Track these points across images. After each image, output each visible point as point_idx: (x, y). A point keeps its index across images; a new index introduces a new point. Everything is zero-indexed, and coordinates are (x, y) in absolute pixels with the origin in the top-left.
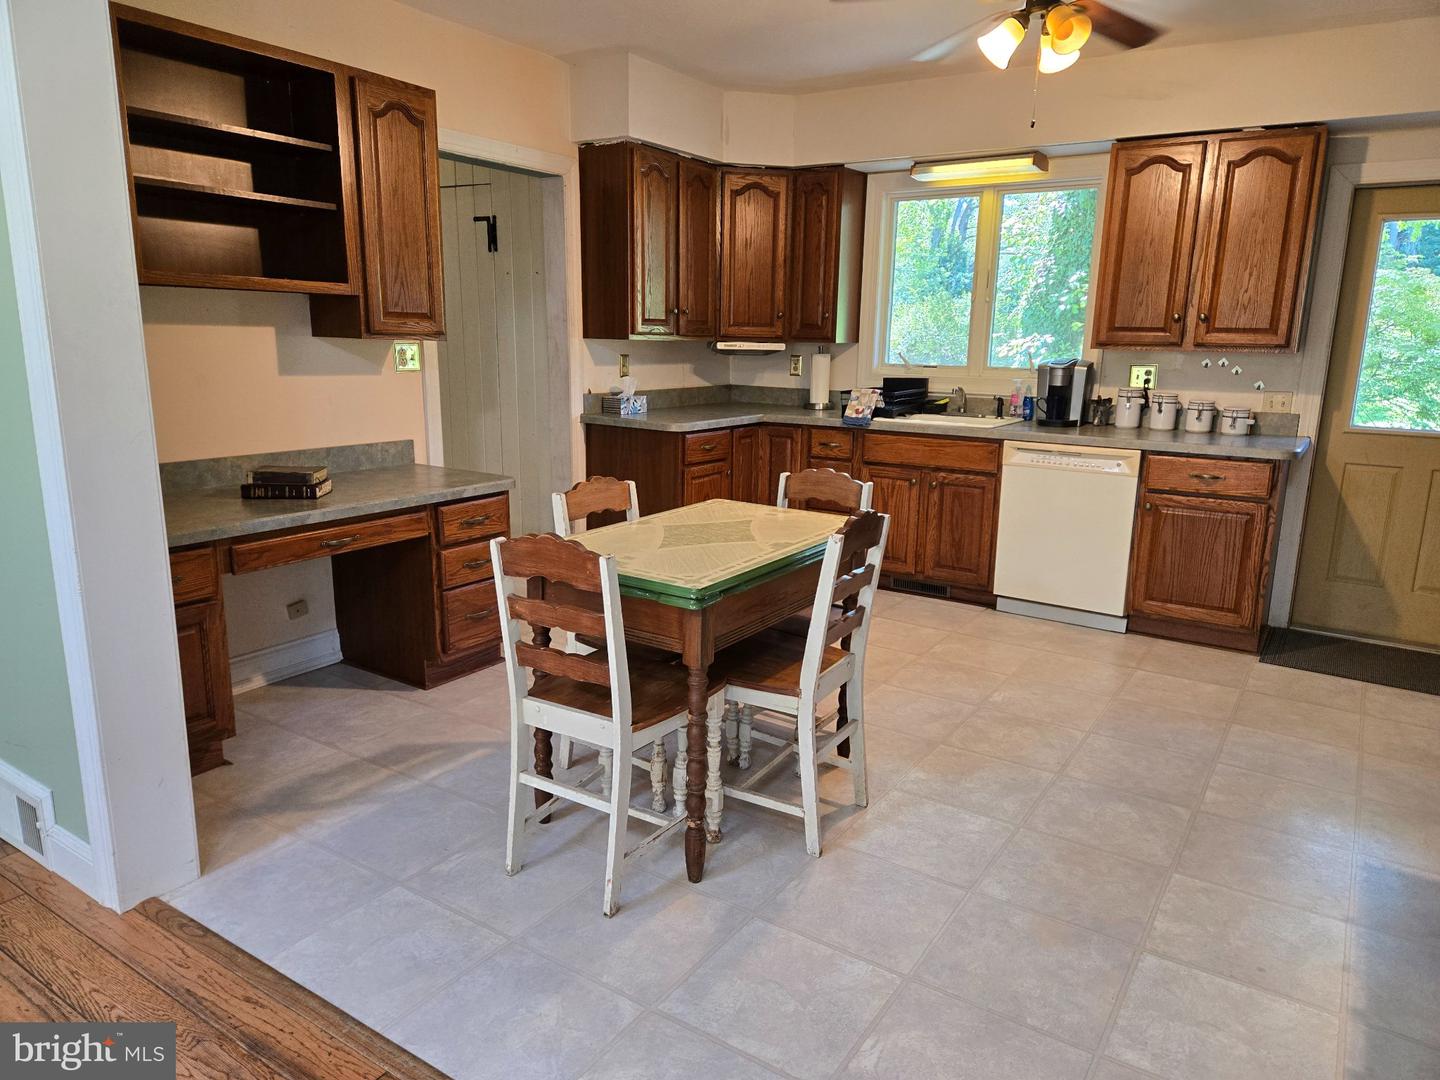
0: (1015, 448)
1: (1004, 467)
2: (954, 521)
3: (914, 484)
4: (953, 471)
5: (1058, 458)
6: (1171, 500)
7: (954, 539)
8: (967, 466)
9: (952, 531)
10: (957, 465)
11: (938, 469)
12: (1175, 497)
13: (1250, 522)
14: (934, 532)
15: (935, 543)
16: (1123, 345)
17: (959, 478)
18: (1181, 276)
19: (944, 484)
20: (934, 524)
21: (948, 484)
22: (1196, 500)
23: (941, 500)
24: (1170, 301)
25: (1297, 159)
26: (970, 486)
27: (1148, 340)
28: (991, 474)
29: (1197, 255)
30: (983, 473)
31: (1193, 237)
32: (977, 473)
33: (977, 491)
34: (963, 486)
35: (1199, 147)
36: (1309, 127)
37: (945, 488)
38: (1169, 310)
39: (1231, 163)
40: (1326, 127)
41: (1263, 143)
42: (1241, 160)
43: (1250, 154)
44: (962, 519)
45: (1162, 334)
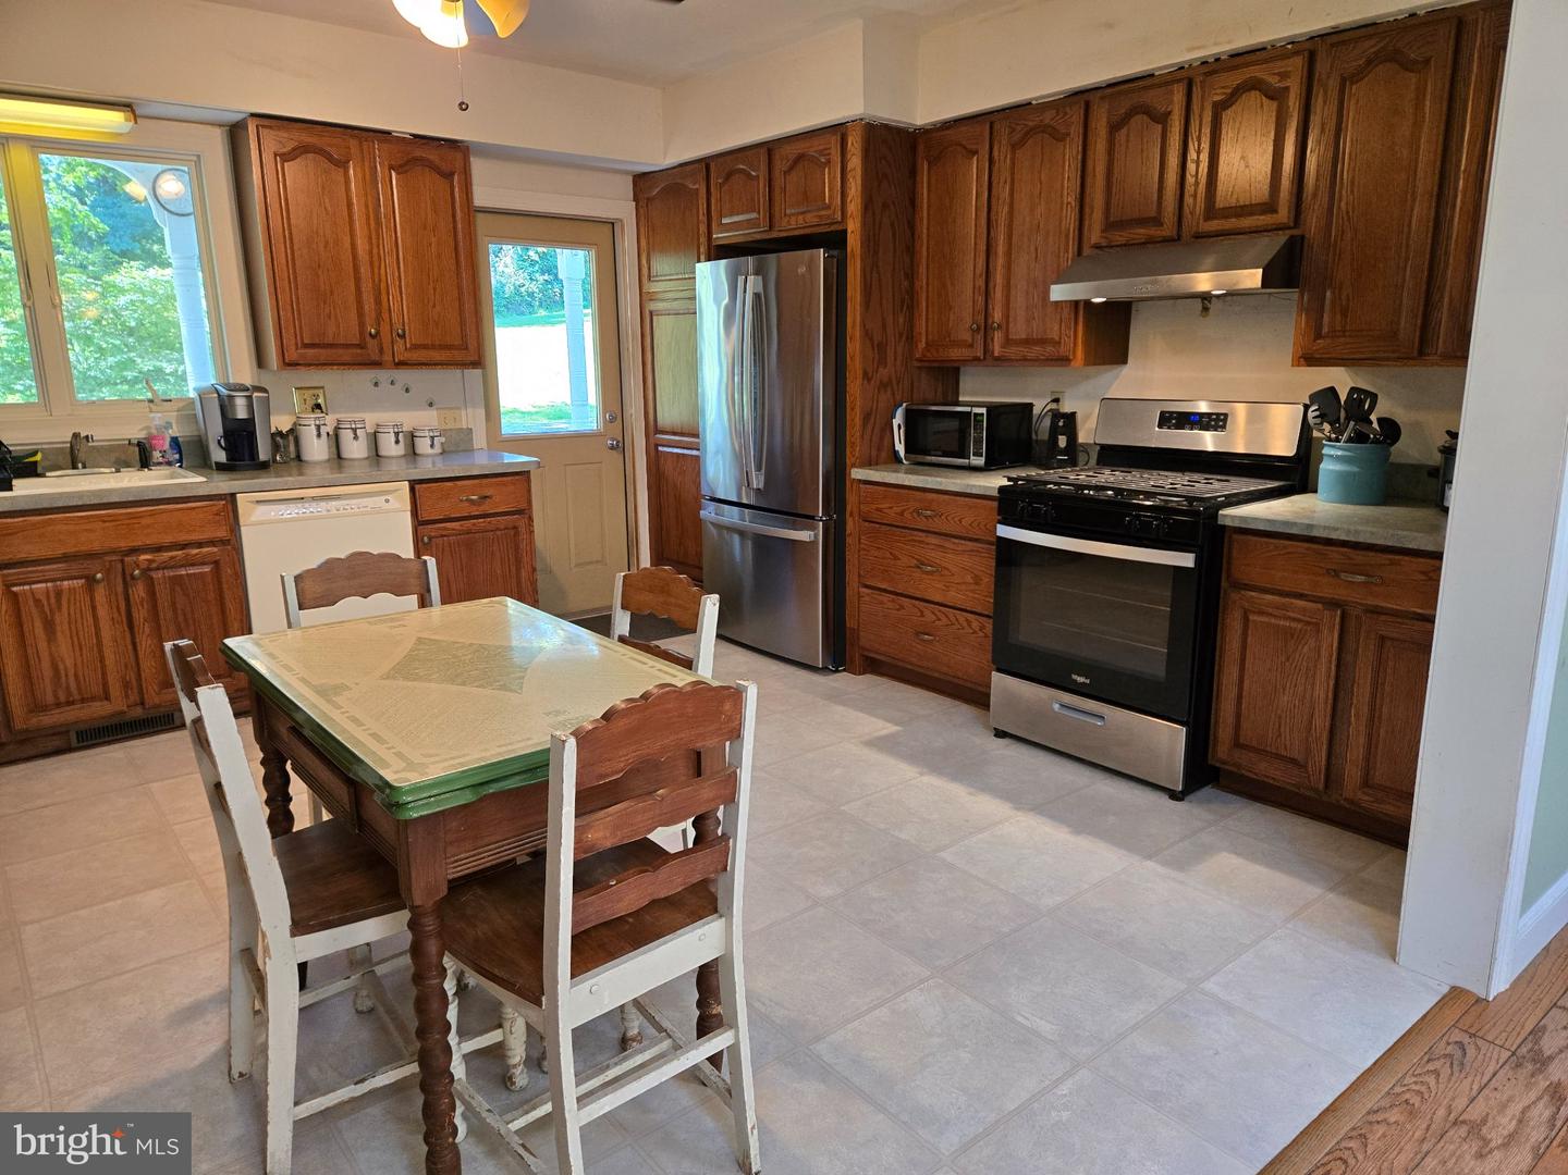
0: (252, 502)
1: (243, 530)
2: (181, 618)
3: (98, 582)
4: (159, 549)
5: (314, 504)
6: (445, 529)
8: (183, 537)
10: (168, 539)
11: (134, 551)
12: (448, 525)
13: (517, 534)
14: (149, 642)
15: (154, 656)
16: (317, 365)
17: (176, 557)
18: (367, 287)
19: (150, 569)
20: (147, 630)
21: (158, 569)
22: (468, 524)
23: (152, 593)
24: (361, 314)
25: (452, 174)
26: (193, 565)
27: (346, 358)
28: (223, 542)
29: (376, 264)
30: (212, 543)
31: (371, 243)
32: (200, 545)
33: (207, 569)
34: (182, 566)
35: (353, 143)
36: (453, 144)
37: (154, 575)
38: (362, 325)
39: (391, 167)
40: (468, 147)
41: (418, 153)
42: (401, 166)
43: (408, 161)
44: (192, 612)
45: (359, 351)
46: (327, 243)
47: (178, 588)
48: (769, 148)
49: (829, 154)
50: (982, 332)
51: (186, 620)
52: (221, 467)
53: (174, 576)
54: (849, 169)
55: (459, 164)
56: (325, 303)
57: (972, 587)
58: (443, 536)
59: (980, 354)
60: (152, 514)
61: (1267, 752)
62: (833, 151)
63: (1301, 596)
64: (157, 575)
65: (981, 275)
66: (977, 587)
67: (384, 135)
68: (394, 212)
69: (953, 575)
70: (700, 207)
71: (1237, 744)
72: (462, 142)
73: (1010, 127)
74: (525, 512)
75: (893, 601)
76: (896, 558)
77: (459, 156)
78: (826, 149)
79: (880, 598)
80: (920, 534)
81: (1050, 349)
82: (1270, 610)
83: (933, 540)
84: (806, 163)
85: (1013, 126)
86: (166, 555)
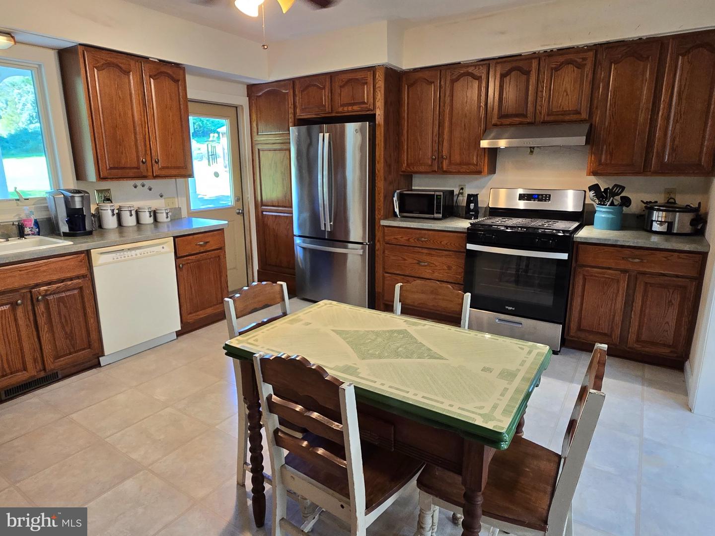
0: (98, 253)
1: (94, 268)
2: (63, 320)
3: (18, 305)
4: (51, 283)
6: (189, 259)
7: (66, 333)
8: (63, 276)
9: (63, 327)
10: (55, 277)
12: (190, 257)
13: (220, 259)
14: (47, 335)
15: (50, 343)
16: (116, 178)
17: (60, 287)
18: (140, 137)
19: (46, 295)
20: (46, 329)
21: (50, 294)
22: (199, 256)
23: (48, 308)
24: (137, 152)
25: (178, 81)
26: (68, 290)
27: (131, 174)
28: (84, 276)
29: (144, 125)
30: (78, 277)
31: (141, 115)
32: (71, 279)
33: (76, 292)
34: (63, 292)
35: (132, 63)
36: (177, 65)
37: (48, 298)
38: (138, 157)
39: (150, 76)
40: (184, 68)
41: (163, 69)
42: (155, 76)
43: (158, 73)
44: (69, 315)
45: (136, 170)
46: (120, 114)
47: (61, 304)
48: (332, 76)
49: (367, 80)
50: (437, 160)
51: (66, 321)
52: (66, 235)
53: (59, 298)
54: (377, 86)
55: (181, 77)
56: (120, 145)
57: (447, 271)
58: (187, 263)
59: (436, 169)
60: (46, 264)
61: (593, 331)
62: (369, 79)
63: (609, 269)
64: (50, 298)
65: (436, 135)
66: (449, 271)
67: (146, 59)
68: (152, 99)
69: (437, 266)
70: (290, 101)
71: (579, 329)
72: (182, 64)
73: (451, 72)
74: (222, 248)
75: (403, 279)
76: (405, 260)
77: (181, 72)
78: (365, 78)
79: (396, 278)
80: (418, 249)
81: (472, 167)
82: (596, 275)
83: (425, 251)
84: (353, 83)
85: (453, 72)
86: (55, 286)
